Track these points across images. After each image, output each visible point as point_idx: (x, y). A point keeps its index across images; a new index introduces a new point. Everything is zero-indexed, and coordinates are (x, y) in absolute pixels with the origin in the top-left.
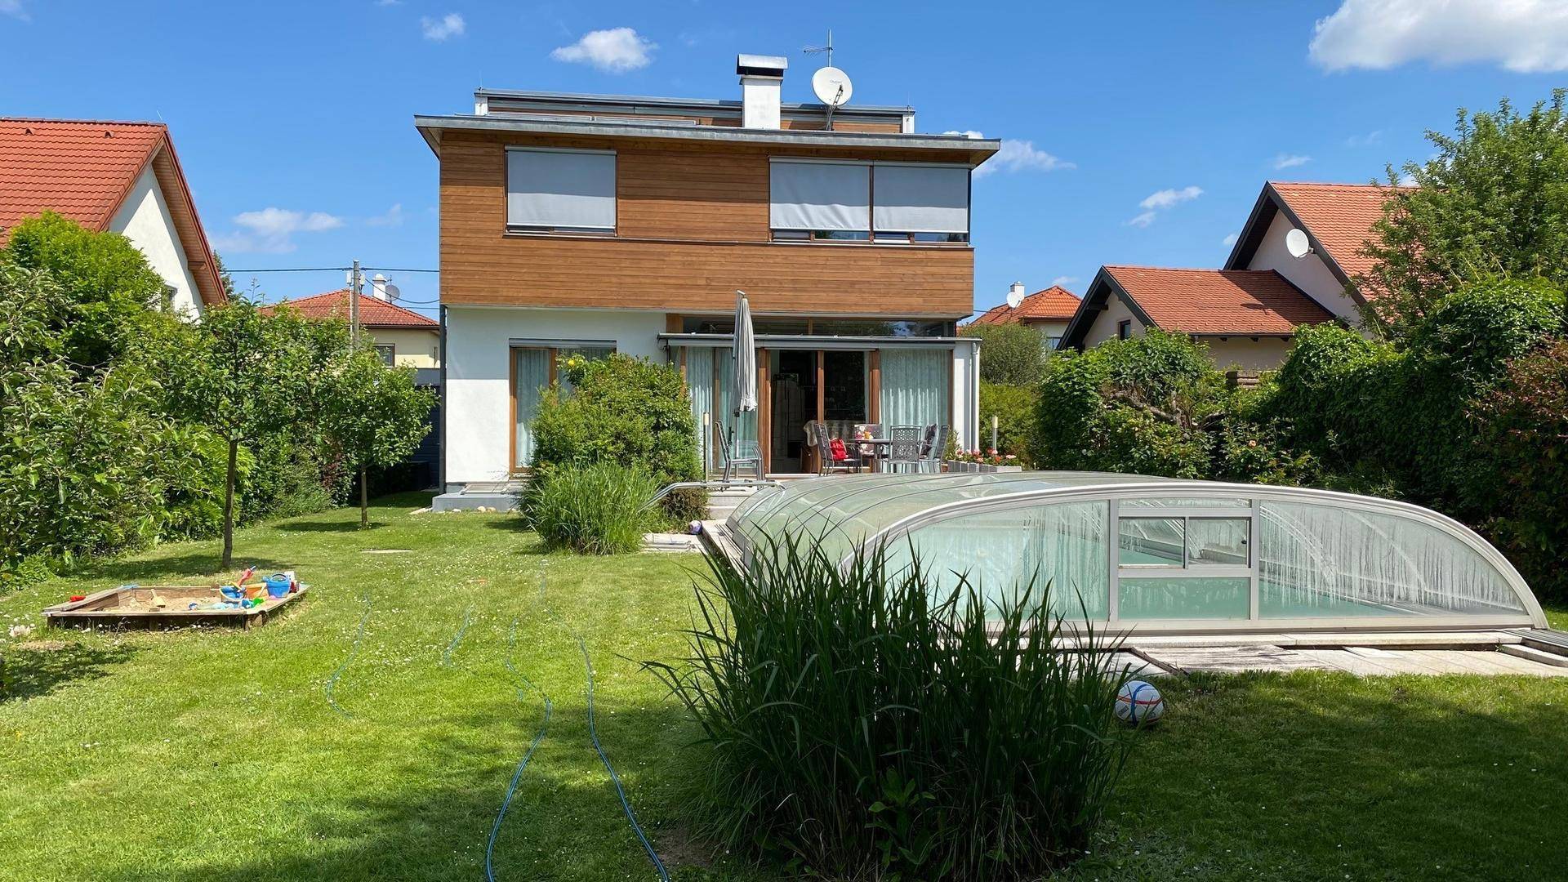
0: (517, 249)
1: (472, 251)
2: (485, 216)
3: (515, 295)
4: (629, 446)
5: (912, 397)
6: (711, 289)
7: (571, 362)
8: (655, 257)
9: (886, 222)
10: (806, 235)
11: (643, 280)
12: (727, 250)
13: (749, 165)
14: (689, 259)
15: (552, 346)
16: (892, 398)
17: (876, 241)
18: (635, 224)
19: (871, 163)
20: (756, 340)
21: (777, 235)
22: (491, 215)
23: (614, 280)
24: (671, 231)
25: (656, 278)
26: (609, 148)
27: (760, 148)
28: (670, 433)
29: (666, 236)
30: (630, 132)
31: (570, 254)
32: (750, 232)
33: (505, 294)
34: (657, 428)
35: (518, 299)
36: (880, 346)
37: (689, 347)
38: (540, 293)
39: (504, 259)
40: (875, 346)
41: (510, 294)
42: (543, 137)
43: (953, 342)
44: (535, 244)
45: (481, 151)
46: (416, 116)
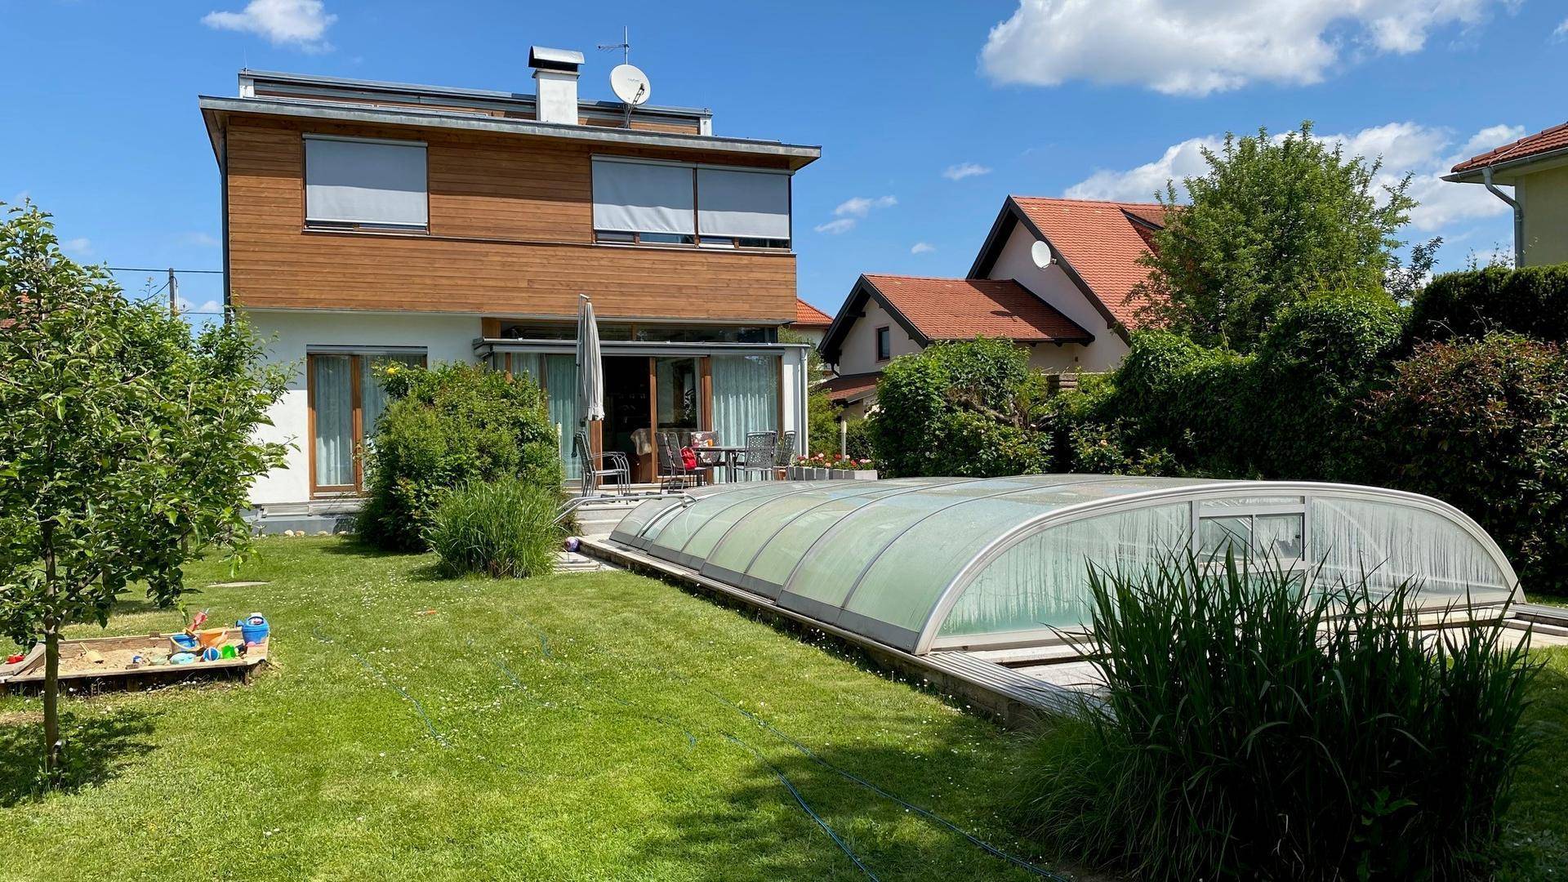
0: (319, 246)
1: (268, 249)
2: (281, 210)
3: (317, 297)
4: (496, 460)
5: (742, 401)
6: (534, 292)
7: (391, 370)
8: (473, 257)
9: (711, 227)
10: (630, 237)
11: (459, 282)
12: (550, 251)
13: (569, 162)
14: (509, 259)
15: (356, 353)
16: (722, 405)
17: (701, 245)
18: (449, 221)
19: (695, 166)
20: (601, 346)
21: (600, 236)
22: (288, 209)
23: (428, 281)
24: (488, 229)
25: (475, 279)
26: (419, 139)
27: (581, 145)
28: (535, 445)
29: (482, 235)
30: (445, 122)
31: (377, 253)
32: (573, 232)
33: (305, 296)
34: (522, 440)
35: (320, 301)
36: (713, 352)
37: (514, 353)
38: (345, 295)
39: (303, 258)
40: (707, 352)
41: (311, 296)
42: (345, 126)
43: (782, 348)
44: (338, 241)
45: (276, 139)
46: (201, 97)
